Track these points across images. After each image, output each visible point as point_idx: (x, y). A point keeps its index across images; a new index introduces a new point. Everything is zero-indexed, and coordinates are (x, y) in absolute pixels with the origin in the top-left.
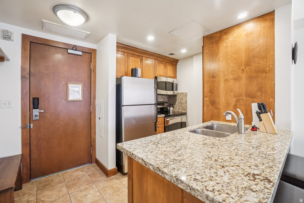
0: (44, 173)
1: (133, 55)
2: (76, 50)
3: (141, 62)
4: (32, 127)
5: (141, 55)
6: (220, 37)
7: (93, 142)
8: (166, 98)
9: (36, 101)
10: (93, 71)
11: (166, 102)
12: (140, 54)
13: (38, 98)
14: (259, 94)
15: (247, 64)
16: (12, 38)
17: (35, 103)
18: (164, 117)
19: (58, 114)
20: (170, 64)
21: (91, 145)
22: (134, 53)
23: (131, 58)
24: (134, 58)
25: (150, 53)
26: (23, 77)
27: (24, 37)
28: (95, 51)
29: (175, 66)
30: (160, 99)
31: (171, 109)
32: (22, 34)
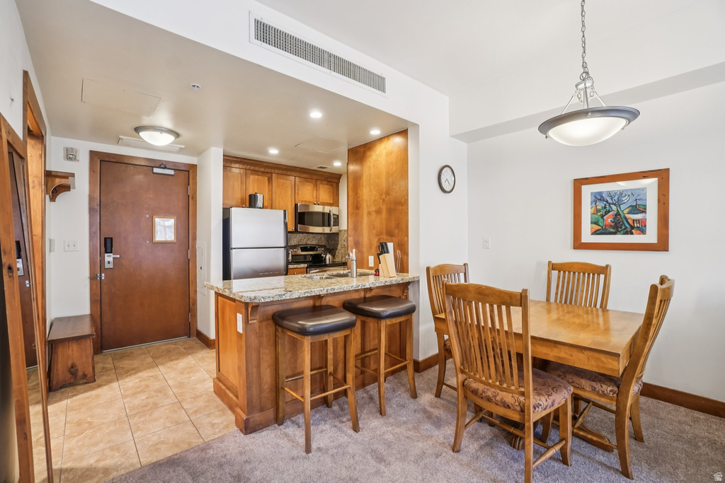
0: (119, 344)
1: (255, 172)
2: (165, 168)
3: (269, 182)
4: (103, 278)
5: (269, 171)
6: (364, 153)
7: (193, 305)
8: (323, 238)
9: (109, 242)
10: (192, 198)
11: (321, 246)
12: (267, 170)
13: (111, 239)
14: (397, 231)
15: (388, 193)
16: (77, 158)
17: (108, 245)
18: (307, 268)
19: (140, 262)
20: (326, 182)
21: (190, 308)
22: (257, 168)
23: (252, 177)
24: (256, 177)
25: (285, 167)
26: (91, 210)
27: (93, 154)
28: (194, 167)
29: (335, 185)
30: (311, 240)
31: (328, 256)
32: (91, 151)
